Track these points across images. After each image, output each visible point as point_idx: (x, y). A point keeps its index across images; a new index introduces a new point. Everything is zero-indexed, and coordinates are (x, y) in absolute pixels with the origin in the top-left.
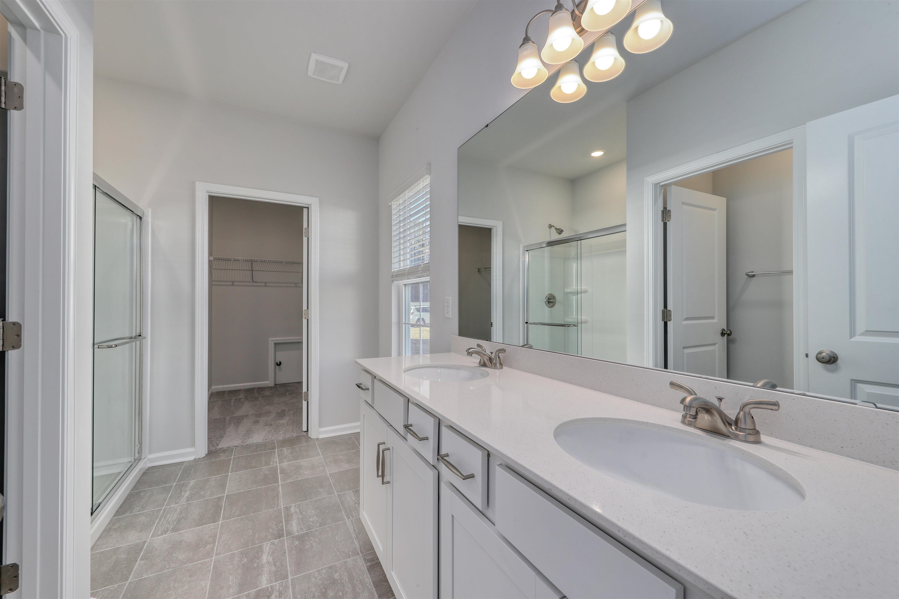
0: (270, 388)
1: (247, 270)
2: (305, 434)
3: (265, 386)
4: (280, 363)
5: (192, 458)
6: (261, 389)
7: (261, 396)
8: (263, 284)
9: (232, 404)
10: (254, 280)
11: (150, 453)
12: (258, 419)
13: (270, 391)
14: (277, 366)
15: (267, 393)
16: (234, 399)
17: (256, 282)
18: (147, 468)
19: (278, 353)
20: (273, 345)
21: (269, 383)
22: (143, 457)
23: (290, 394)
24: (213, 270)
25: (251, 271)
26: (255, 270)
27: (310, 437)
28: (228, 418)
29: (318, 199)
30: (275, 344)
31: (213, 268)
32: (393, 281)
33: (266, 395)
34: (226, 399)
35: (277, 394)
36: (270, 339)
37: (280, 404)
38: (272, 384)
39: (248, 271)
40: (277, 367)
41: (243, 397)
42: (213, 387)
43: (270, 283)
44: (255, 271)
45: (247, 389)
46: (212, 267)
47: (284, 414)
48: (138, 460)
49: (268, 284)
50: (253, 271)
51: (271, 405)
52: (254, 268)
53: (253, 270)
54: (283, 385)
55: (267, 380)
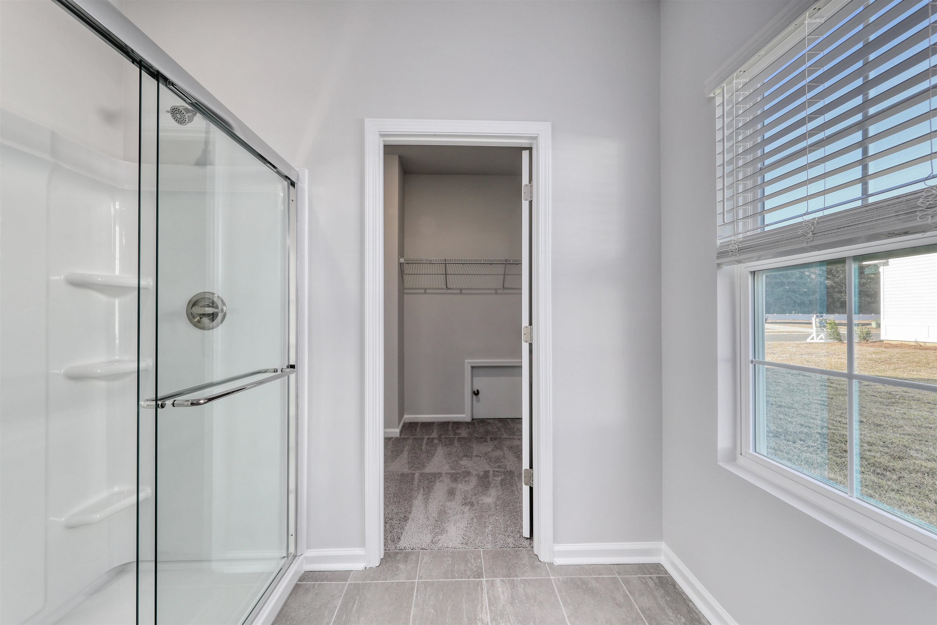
0: (467, 423)
1: (440, 274)
2: (526, 543)
3: (461, 421)
4: (478, 391)
5: (360, 566)
6: (457, 425)
7: (457, 437)
8: (458, 291)
9: (424, 447)
10: (448, 286)
11: (308, 547)
12: (454, 485)
13: (467, 431)
14: (474, 395)
15: (464, 433)
16: (426, 437)
17: (450, 289)
18: (303, 572)
19: (475, 379)
20: (470, 368)
21: (465, 417)
22: (299, 554)
23: (491, 439)
24: (405, 275)
25: (445, 275)
26: (449, 273)
27: (536, 555)
28: (417, 475)
29: (549, 124)
30: (472, 367)
31: (405, 273)
32: (719, 265)
33: (463, 437)
34: (417, 437)
35: (477, 438)
36: (466, 361)
37: (481, 457)
38: (469, 419)
39: (442, 275)
40: (475, 397)
41: (436, 436)
42: (406, 416)
43: (466, 289)
44: (450, 275)
45: (441, 422)
46: (404, 271)
47: (489, 482)
48: (291, 558)
49: (463, 291)
50: (447, 275)
51: (469, 458)
52: (448, 272)
53: (447, 273)
54: (483, 421)
55: (463, 413)
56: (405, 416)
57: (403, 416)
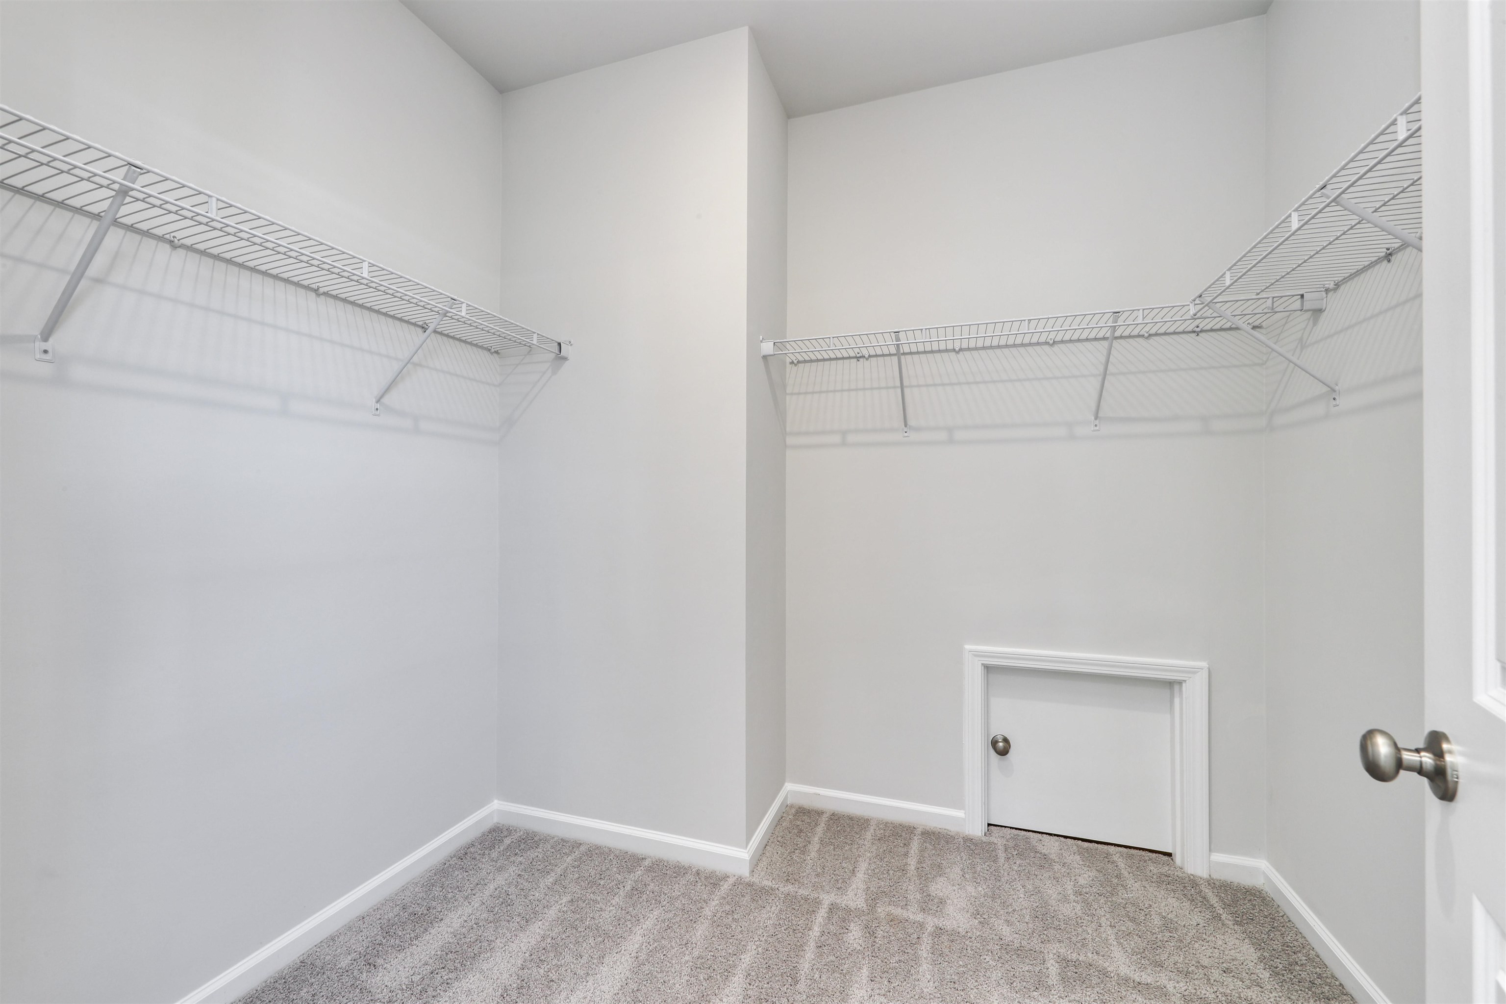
0: (969, 842)
1: (886, 388)
3: (950, 829)
4: (1006, 740)
8: (943, 435)
10: (910, 423)
13: (969, 865)
14: (993, 753)
17: (918, 429)
19: (995, 703)
20: (979, 671)
21: (961, 818)
25: (899, 390)
26: (912, 381)
30: (987, 669)
36: (968, 647)
38: (975, 828)
39: (890, 391)
40: (995, 757)
42: (788, 787)
43: (965, 428)
44: (913, 389)
46: (784, 385)
49: (958, 435)
50: (906, 390)
52: (909, 378)
53: (905, 383)
55: (958, 804)
56: (786, 784)
57: (783, 785)
